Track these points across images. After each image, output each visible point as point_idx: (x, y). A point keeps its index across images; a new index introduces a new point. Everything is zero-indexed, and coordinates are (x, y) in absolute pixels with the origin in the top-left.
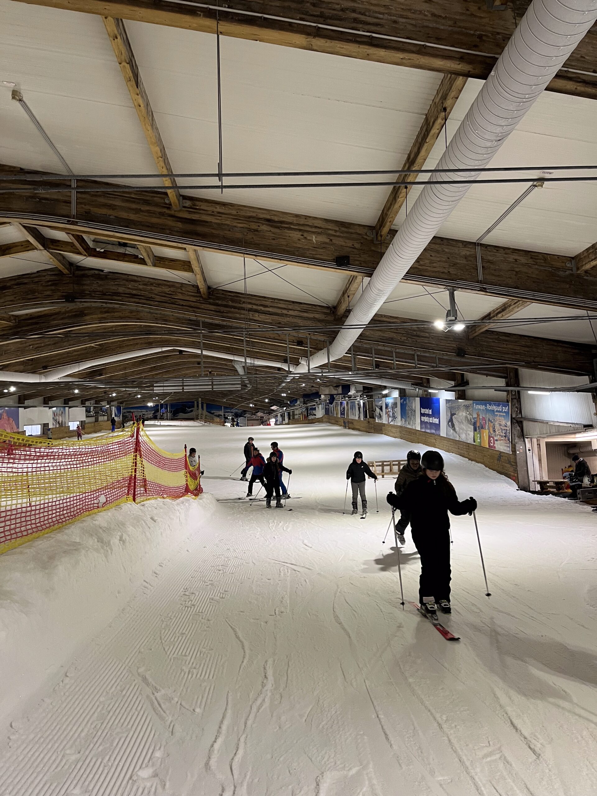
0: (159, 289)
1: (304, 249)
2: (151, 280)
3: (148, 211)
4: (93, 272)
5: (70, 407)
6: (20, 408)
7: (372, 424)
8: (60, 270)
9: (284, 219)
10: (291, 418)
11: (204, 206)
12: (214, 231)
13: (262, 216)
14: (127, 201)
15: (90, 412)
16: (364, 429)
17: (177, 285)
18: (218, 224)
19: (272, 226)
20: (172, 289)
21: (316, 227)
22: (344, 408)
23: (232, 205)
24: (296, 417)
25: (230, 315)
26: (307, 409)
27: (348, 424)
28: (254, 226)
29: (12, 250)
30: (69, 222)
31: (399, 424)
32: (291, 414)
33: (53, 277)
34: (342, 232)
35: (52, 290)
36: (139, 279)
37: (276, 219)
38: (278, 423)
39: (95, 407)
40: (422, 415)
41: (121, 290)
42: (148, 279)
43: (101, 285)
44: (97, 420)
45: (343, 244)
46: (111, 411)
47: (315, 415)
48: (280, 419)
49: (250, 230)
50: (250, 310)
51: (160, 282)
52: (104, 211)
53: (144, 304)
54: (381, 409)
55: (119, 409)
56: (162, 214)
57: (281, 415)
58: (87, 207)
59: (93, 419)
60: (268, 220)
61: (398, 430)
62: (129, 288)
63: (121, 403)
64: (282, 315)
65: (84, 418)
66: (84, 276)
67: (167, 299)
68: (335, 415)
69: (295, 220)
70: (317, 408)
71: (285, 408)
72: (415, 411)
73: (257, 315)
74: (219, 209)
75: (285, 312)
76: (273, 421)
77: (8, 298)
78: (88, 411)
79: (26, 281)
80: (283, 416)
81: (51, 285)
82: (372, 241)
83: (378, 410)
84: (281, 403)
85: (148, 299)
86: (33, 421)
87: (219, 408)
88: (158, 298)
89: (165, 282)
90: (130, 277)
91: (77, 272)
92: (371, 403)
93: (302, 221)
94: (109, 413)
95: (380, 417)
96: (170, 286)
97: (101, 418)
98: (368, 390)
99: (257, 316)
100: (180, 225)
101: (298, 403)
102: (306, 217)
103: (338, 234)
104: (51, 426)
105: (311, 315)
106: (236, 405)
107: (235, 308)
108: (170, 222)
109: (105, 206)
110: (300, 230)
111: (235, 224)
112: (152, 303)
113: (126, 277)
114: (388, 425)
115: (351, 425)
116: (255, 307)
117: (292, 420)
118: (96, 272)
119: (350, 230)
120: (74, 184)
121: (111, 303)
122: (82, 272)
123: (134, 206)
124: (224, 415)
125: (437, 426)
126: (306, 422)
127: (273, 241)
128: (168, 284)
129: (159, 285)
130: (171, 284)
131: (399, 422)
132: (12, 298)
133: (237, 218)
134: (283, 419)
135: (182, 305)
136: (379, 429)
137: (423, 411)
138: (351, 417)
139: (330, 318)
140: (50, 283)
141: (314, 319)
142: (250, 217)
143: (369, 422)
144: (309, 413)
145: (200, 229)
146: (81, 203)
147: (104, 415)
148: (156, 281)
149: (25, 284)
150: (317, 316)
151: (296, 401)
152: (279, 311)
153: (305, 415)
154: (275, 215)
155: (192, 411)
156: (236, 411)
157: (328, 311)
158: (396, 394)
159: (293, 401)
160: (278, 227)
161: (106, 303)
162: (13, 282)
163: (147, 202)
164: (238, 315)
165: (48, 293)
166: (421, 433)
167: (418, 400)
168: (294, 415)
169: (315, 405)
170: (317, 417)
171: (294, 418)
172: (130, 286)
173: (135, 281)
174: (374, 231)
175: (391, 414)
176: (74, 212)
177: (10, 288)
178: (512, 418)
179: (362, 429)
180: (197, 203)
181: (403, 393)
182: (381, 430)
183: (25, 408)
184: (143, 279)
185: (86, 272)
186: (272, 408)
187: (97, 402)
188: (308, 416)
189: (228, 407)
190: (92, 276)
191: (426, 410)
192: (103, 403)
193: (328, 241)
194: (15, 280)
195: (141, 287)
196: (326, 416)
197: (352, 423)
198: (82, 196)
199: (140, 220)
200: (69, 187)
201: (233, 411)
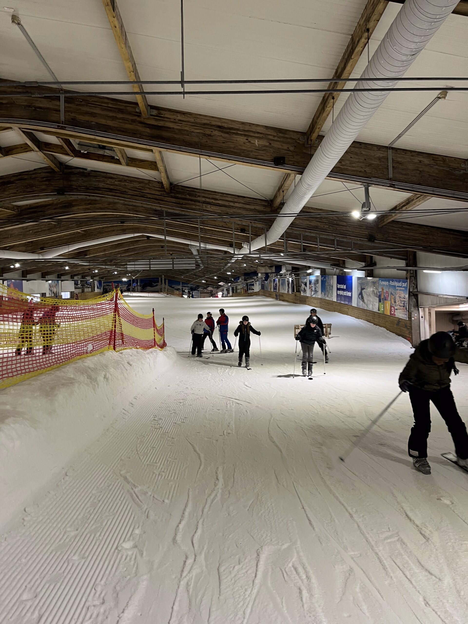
0: (132, 185)
1: (248, 151)
2: (124, 177)
3: (122, 119)
4: (78, 170)
5: (62, 281)
6: (23, 281)
7: (298, 297)
8: (52, 169)
9: (232, 126)
10: (235, 291)
11: (168, 115)
12: (175, 136)
13: (214, 123)
14: (105, 109)
15: (77, 285)
16: (292, 301)
17: (146, 182)
18: (179, 130)
19: (222, 132)
20: (141, 185)
21: (258, 133)
22: (276, 284)
23: (190, 114)
24: (238, 291)
25: (187, 206)
26: (247, 285)
27: (279, 297)
28: (208, 132)
29: (14, 151)
30: (59, 127)
31: (320, 297)
32: (235, 288)
33: (47, 174)
34: (279, 137)
35: (46, 185)
36: (115, 176)
37: (226, 125)
38: (224, 295)
39: (81, 281)
40: (338, 289)
41: (101, 185)
42: (122, 177)
43: (85, 181)
44: (83, 291)
45: (280, 147)
46: (94, 285)
47: (253, 290)
48: (225, 292)
49: (204, 135)
50: (204, 202)
51: (132, 179)
52: (87, 118)
53: (119, 197)
54: (306, 285)
55: (100, 283)
56: (134, 121)
57: (227, 290)
58: (73, 115)
59: (80, 290)
60: (219, 127)
61: (319, 301)
62: (107, 184)
63: (102, 278)
64: (229, 207)
65: (73, 290)
66: (71, 173)
67: (138, 193)
68: (269, 290)
69: (241, 127)
70: (255, 284)
71: (230, 284)
72: (332, 286)
73: (209, 206)
74: (180, 117)
75: (232, 204)
76: (220, 294)
77: (12, 191)
78: (76, 284)
79: (26, 177)
80: (228, 290)
81: (45, 181)
82: (304, 144)
83: (303, 286)
84: (226, 280)
85: (123, 193)
86: (34, 291)
87: (178, 283)
88: (131, 192)
89: (136, 179)
90: (108, 175)
91: (66, 171)
92: (298, 280)
93: (247, 128)
94: (92, 286)
95: (305, 291)
96: (140, 183)
97: (86, 290)
98: (296, 270)
99: (209, 208)
100: (148, 130)
101: (240, 280)
102: (250, 124)
103: (276, 138)
104: (47, 295)
105: (252, 207)
106: (192, 281)
107: (191, 200)
108: (141, 128)
109: (87, 113)
110: (245, 135)
111: (193, 130)
112: (126, 196)
113: (105, 174)
114: (311, 297)
115: (281, 298)
116: (208, 200)
117: (235, 293)
118: (81, 170)
119: (286, 136)
120: (62, 96)
121: (93, 196)
122: (70, 171)
123: (111, 114)
124: (182, 289)
125: (350, 298)
126: (246, 295)
127: (224, 145)
128: (138, 180)
129: (131, 181)
130: (141, 180)
131: (319, 295)
132: (15, 191)
133: (195, 124)
134: (228, 293)
135: (150, 198)
136: (303, 301)
137: (339, 286)
138: (282, 291)
139: (268, 209)
140: (44, 179)
141: (255, 210)
142: (205, 124)
143: (296, 295)
144: (248, 287)
145: (165, 134)
146: (68, 111)
147: (89, 288)
148: (129, 179)
149: (25, 179)
150: (258, 208)
151: (238, 278)
152: (227, 203)
153: (245, 290)
154: (225, 123)
155: (157, 285)
156: (192, 286)
157: (266, 204)
158: (318, 273)
159: (236, 278)
160: (227, 133)
161: (89, 196)
162: (15, 178)
163: (121, 111)
164: (194, 207)
165: (44, 187)
166: (337, 304)
167: (335, 277)
168: (236, 289)
169: (253, 282)
170: (255, 291)
171: (236, 292)
172: (108, 182)
173: (112, 178)
174: (306, 137)
175: (313, 289)
176: (62, 118)
177: (12, 182)
178: (410, 292)
179: (290, 300)
180: (162, 112)
181: (323, 272)
182: (305, 301)
183: (28, 280)
184: (118, 176)
185: (73, 170)
186: (220, 284)
187: (83, 277)
188: (247, 290)
189: (185, 283)
190: (79, 173)
191: (341, 285)
192: (88, 278)
193: (268, 144)
194: (17, 176)
195: (116, 183)
196: (262, 290)
197: (282, 296)
198: (70, 105)
199: (116, 126)
200: (58, 98)
201: (188, 285)
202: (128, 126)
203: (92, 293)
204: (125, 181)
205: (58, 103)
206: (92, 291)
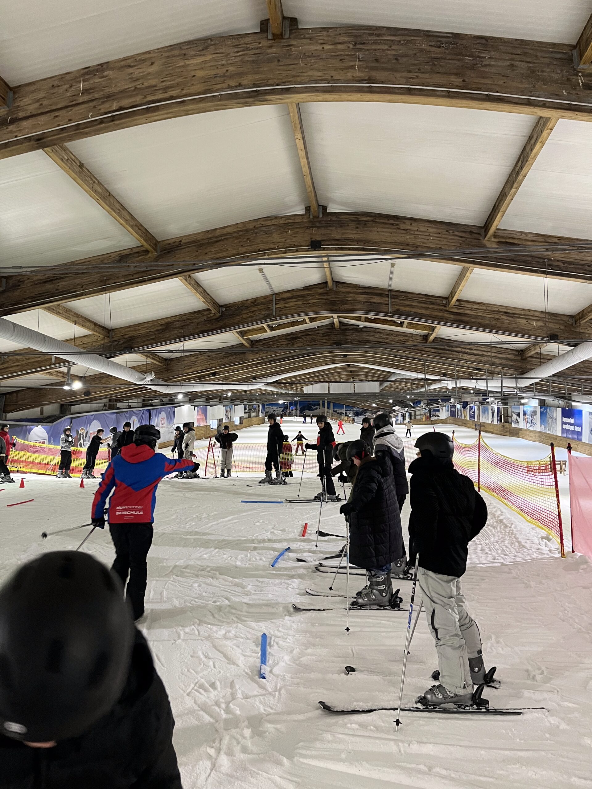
0: (397, 338)
1: (528, 330)
3: (433, 308)
4: (352, 327)
5: (235, 405)
6: (208, 407)
7: (507, 428)
9: (514, 312)
10: (413, 418)
11: (466, 305)
12: (473, 320)
13: (501, 310)
14: (421, 302)
16: (498, 432)
17: (409, 335)
18: (475, 315)
19: (508, 316)
20: (406, 338)
21: (536, 316)
22: (474, 412)
23: (484, 304)
24: (418, 417)
25: (445, 355)
26: (430, 410)
27: (479, 427)
28: (497, 316)
31: (539, 430)
32: (413, 414)
33: (328, 331)
34: (553, 319)
35: (326, 339)
36: (383, 331)
37: (511, 312)
38: (399, 422)
39: (249, 405)
40: (563, 423)
41: (371, 338)
43: (358, 336)
44: (250, 416)
45: (553, 326)
46: (259, 408)
47: (439, 416)
48: (400, 418)
49: (494, 319)
50: (459, 352)
52: (407, 309)
54: (518, 415)
55: (263, 406)
56: (441, 310)
57: (402, 415)
58: (398, 307)
59: (247, 415)
60: (506, 313)
61: (537, 435)
62: (377, 337)
64: (483, 356)
65: (242, 415)
66: (347, 329)
67: (402, 345)
68: (463, 418)
69: (522, 312)
70: (440, 410)
71: (407, 409)
72: (556, 419)
73: (465, 355)
74: (475, 306)
75: (485, 353)
77: (299, 345)
78: (245, 409)
79: (311, 333)
80: (404, 416)
82: (572, 324)
83: (515, 417)
84: (403, 404)
85: (389, 344)
86: (214, 417)
87: (341, 406)
88: (396, 344)
90: (377, 330)
91: (342, 327)
92: (506, 410)
93: (527, 313)
94: (258, 410)
95: (517, 422)
96: (404, 336)
97: (253, 414)
98: (505, 399)
99: (465, 357)
100: (452, 316)
101: (422, 404)
102: (529, 310)
103: (550, 320)
104: (224, 421)
105: (504, 356)
106: (359, 404)
107: (449, 350)
108: (446, 315)
109: (408, 306)
110: (526, 319)
111: (485, 315)
112: (392, 347)
114: (527, 430)
115: (482, 428)
116: (463, 350)
118: (355, 327)
119: (558, 318)
120: (390, 294)
122: (346, 327)
123: (424, 305)
124: (346, 413)
125: (580, 434)
126: (429, 422)
127: (509, 326)
129: (397, 335)
131: (538, 427)
132: (301, 344)
133: (486, 311)
134: (404, 419)
135: (412, 349)
136: (516, 433)
137: (565, 420)
138: (482, 420)
139: (519, 358)
140: (325, 335)
141: (506, 359)
142: (494, 311)
143: (504, 426)
144: (432, 413)
145: (464, 318)
146: (394, 305)
147: (254, 412)
148: (395, 333)
149: (309, 335)
150: (509, 356)
151: (420, 402)
152: (481, 353)
153: (427, 416)
154: (510, 310)
155: (316, 409)
156: (357, 409)
157: (517, 353)
158: (535, 403)
159: (417, 403)
160: (512, 317)
162: (302, 334)
163: (433, 303)
164: (451, 356)
165: (324, 341)
166: (562, 438)
167: (559, 410)
168: (415, 415)
169: (438, 407)
170: (440, 418)
171: (415, 418)
174: (574, 319)
175: (530, 420)
176: (390, 310)
177: (300, 338)
179: (495, 431)
180: (463, 303)
181: (542, 404)
182: (518, 434)
183: (211, 406)
184: (386, 331)
185: (348, 327)
186: (394, 408)
188: (430, 416)
189: (349, 407)
190: (352, 329)
191: (568, 419)
193: (543, 325)
194: (303, 332)
195: (384, 336)
196: (451, 418)
197: (484, 426)
198: (395, 300)
199: (428, 313)
200: (387, 296)
201: (355, 409)
202: (437, 314)
203: (257, 418)
204: (392, 335)
205: (387, 299)
206: (256, 416)
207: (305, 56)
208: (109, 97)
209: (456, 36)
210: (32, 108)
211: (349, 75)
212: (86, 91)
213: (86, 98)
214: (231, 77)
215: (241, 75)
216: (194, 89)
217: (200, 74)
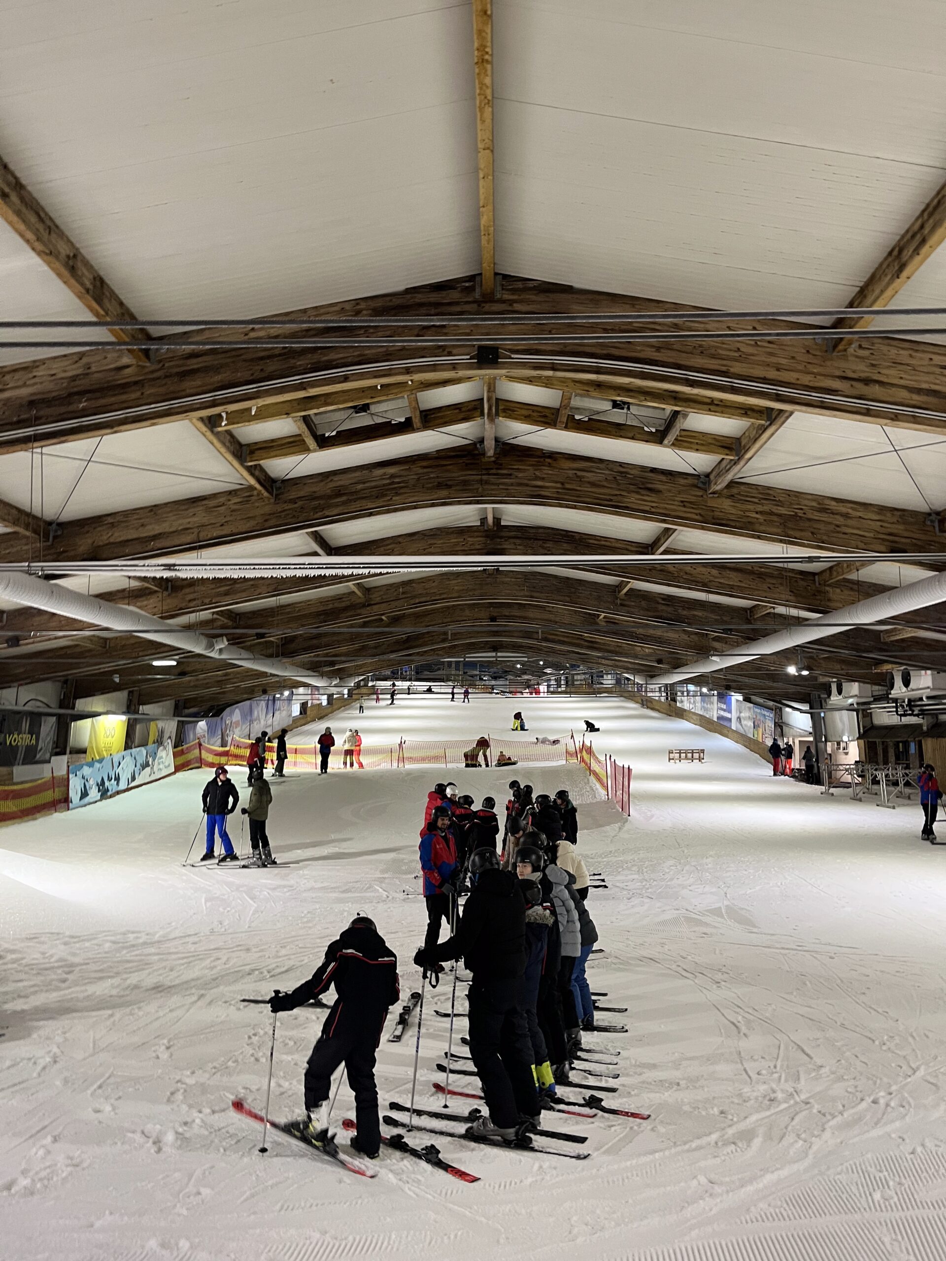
7: (673, 708)
10: (570, 685)
16: (664, 712)
24: (577, 684)
26: (592, 676)
27: (647, 703)
31: (700, 712)
32: (570, 679)
38: (551, 690)
40: (718, 708)
47: (603, 684)
48: (553, 685)
54: (683, 694)
61: (698, 717)
72: (713, 702)
76: (543, 688)
83: (680, 695)
95: (682, 702)
114: (690, 712)
115: (649, 704)
117: (572, 689)
125: (729, 720)
126: (590, 691)
131: (699, 710)
137: (720, 703)
143: (670, 705)
144: (594, 680)
170: (605, 687)
171: (573, 686)
175: (692, 701)
178: (775, 723)
179: (662, 711)
182: (683, 715)
186: (545, 671)
188: (592, 684)
196: (617, 688)
197: (651, 702)
207: (503, 583)
208: (414, 597)
209: (568, 578)
210: (378, 600)
211: (522, 594)
212: (403, 593)
213: (404, 596)
214: (471, 590)
215: (475, 590)
216: (454, 595)
217: (456, 588)
